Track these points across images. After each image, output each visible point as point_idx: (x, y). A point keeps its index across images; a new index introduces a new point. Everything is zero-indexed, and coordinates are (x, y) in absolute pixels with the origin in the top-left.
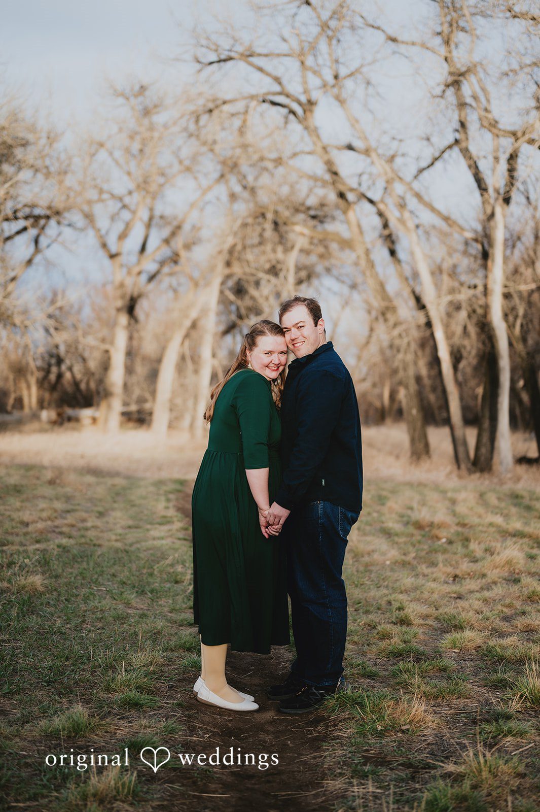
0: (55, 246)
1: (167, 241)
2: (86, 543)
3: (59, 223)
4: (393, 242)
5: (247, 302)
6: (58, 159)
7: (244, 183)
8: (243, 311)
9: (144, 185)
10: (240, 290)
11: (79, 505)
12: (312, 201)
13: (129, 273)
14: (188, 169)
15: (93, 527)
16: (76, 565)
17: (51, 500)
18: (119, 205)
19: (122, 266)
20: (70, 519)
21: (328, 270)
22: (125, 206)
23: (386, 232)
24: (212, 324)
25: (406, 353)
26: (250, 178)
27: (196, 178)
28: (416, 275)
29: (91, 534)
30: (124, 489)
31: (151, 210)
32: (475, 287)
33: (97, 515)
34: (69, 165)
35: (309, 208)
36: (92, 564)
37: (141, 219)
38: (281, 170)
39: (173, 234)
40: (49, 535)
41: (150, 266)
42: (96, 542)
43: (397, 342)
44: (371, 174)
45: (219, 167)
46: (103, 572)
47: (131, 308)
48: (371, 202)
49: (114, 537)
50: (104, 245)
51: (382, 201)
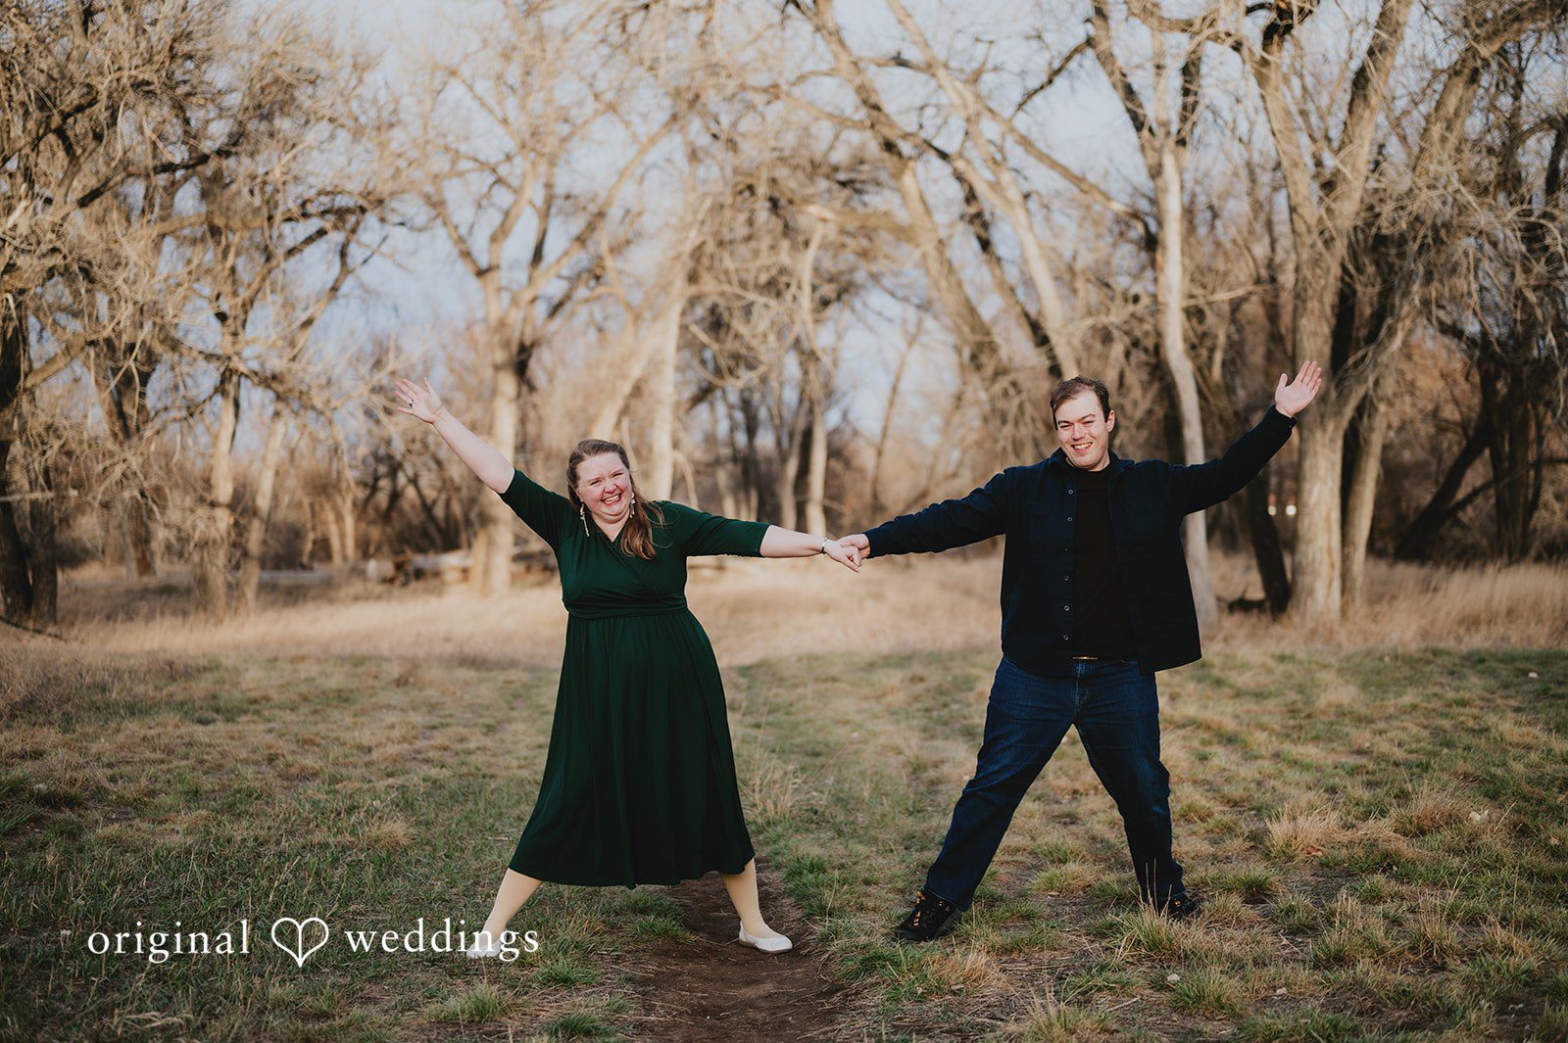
0: (376, 260)
1: (581, 240)
2: (470, 774)
3: (383, 220)
4: (985, 225)
5: (730, 345)
6: (375, 101)
7: (715, 129)
8: (723, 363)
9: (532, 141)
10: (717, 324)
11: (451, 716)
12: (840, 156)
13: (515, 301)
14: (612, 108)
15: (479, 749)
16: (457, 808)
17: (402, 710)
18: (491, 179)
19: (500, 289)
20: (440, 738)
21: (875, 277)
22: (499, 181)
23: (972, 210)
24: (669, 388)
25: (1016, 423)
26: (725, 121)
27: (627, 124)
28: (1029, 282)
29: (477, 759)
30: (526, 687)
31: (549, 186)
32: (1136, 299)
33: (485, 730)
34: (395, 111)
35: (836, 169)
36: (482, 805)
37: (531, 203)
38: (779, 106)
39: (591, 227)
40: (408, 765)
41: (553, 288)
42: (484, 770)
43: (1001, 404)
44: (938, 107)
45: (667, 102)
46: (501, 814)
47: (520, 365)
48: (943, 156)
49: (515, 763)
50: (466, 255)
51: (961, 155)
